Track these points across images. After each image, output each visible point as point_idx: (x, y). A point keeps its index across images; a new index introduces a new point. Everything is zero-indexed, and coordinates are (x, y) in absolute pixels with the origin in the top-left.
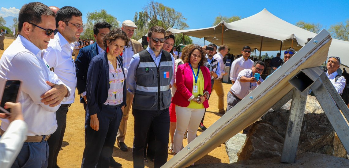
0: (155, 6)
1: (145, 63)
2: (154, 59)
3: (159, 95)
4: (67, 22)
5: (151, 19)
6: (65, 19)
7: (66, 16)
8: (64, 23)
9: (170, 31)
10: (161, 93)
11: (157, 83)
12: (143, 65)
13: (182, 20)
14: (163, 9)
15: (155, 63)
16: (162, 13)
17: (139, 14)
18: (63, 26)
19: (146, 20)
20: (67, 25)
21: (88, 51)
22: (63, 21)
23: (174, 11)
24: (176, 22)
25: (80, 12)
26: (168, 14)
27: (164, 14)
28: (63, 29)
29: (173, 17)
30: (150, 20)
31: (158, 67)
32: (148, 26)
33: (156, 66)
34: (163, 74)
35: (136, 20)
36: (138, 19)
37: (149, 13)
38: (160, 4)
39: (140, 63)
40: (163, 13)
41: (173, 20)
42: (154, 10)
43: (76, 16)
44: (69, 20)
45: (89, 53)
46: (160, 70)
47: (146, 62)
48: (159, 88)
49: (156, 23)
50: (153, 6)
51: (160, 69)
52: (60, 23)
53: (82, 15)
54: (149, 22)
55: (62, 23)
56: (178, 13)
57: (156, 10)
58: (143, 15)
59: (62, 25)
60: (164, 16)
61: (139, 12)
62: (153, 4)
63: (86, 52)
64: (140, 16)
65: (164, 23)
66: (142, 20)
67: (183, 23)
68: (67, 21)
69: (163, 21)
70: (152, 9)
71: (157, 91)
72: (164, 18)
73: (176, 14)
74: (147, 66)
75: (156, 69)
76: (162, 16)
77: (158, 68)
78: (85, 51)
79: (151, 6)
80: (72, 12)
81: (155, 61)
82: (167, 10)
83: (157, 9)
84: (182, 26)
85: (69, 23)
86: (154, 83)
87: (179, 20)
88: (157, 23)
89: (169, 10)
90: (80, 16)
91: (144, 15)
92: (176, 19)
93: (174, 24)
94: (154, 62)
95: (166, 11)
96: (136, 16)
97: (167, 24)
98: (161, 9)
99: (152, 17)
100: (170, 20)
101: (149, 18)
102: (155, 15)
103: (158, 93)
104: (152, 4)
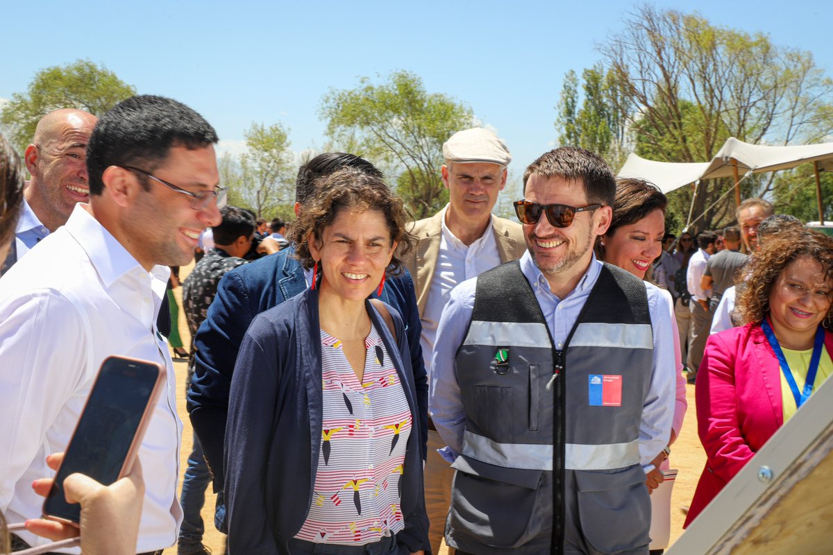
0: (666, 32)
1: (494, 324)
2: (546, 308)
3: (558, 488)
4: (144, 176)
5: (645, 103)
6: (139, 159)
7: (141, 144)
8: (130, 178)
9: (733, 155)
10: (568, 481)
11: (552, 427)
12: (485, 334)
13: (815, 92)
14: (705, 42)
15: (550, 326)
16: (704, 67)
17: (583, 82)
18: (125, 193)
19: (622, 112)
20: (146, 186)
21: (261, 285)
22: (127, 168)
23: (767, 49)
24: (784, 103)
25: (209, 126)
26: (736, 70)
27: (715, 70)
28: (124, 205)
29: (762, 79)
30: (644, 108)
31: (559, 346)
32: (635, 135)
33: (552, 342)
34: (585, 385)
35: (570, 112)
36: (580, 105)
37: (634, 74)
38: (689, 20)
39: (474, 323)
40: (711, 66)
41: (764, 98)
42: (659, 53)
43: (190, 148)
44: (155, 168)
45: (267, 293)
46: (567, 362)
47: (500, 319)
48: (559, 455)
49: (676, 122)
50: (652, 32)
51: (569, 357)
52: (112, 178)
53: (215, 139)
54: (638, 117)
55: (123, 175)
56: (790, 57)
57: (671, 51)
58: (604, 82)
59: (119, 187)
60: (713, 81)
61: (586, 72)
62: (650, 20)
63: (252, 290)
64: (592, 90)
65: (719, 114)
66: (600, 110)
67: (822, 108)
68: (147, 169)
69: (712, 106)
70: (650, 48)
71: (549, 466)
72: (712, 91)
73: (780, 61)
74: (502, 340)
75: (551, 357)
76: (705, 79)
77: (560, 357)
78: (247, 286)
79: (645, 31)
80: (170, 127)
81: (548, 319)
82: (731, 47)
83: (677, 50)
84: (816, 123)
85: (154, 180)
86: (534, 425)
87: (797, 93)
88: (679, 117)
89: (741, 47)
90: (210, 146)
91: (612, 82)
92: (779, 92)
93: (770, 119)
94: (541, 326)
95: (722, 52)
96: (569, 92)
97: (735, 118)
98: (694, 43)
99: (652, 92)
100: (746, 95)
101: (635, 98)
102: (667, 78)
103: (550, 477)
104: (646, 23)
